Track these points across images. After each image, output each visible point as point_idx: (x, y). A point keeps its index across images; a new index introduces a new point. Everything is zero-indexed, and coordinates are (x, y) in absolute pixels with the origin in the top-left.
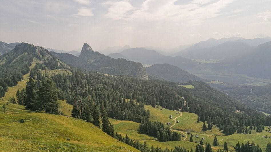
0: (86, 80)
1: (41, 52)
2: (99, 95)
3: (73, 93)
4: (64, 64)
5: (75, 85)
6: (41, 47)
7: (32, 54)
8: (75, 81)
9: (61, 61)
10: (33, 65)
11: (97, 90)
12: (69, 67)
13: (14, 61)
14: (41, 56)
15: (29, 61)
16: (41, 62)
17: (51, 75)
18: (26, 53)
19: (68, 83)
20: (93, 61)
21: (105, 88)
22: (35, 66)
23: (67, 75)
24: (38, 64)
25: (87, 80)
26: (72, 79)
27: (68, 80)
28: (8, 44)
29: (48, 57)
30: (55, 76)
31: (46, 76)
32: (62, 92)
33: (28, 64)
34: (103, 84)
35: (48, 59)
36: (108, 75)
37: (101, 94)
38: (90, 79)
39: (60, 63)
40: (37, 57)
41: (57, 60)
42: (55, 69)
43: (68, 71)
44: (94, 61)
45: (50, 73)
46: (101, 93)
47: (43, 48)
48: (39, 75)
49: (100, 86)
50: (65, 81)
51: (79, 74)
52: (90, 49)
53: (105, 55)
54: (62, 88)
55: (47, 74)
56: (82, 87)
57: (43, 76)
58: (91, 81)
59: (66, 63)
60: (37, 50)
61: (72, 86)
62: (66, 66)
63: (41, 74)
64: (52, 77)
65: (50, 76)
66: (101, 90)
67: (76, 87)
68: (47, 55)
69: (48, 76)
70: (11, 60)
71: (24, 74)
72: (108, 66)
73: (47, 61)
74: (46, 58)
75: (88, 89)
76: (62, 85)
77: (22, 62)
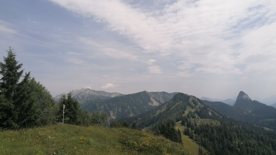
0: (235, 133)
1: (193, 101)
2: (251, 152)
3: (220, 145)
4: (215, 113)
5: (223, 137)
6: (194, 97)
7: (186, 103)
8: (223, 132)
9: (212, 110)
10: (186, 112)
11: (249, 146)
12: (221, 117)
13: (172, 109)
14: (193, 105)
15: (183, 109)
16: (193, 111)
17: (200, 124)
18: (181, 102)
19: (215, 134)
20: (250, 112)
21: (260, 145)
22: (187, 114)
23: (215, 126)
24: (190, 112)
25: (237, 132)
26: (219, 130)
27: (215, 131)
28: (170, 94)
29: (200, 106)
30: (203, 125)
31: (195, 125)
32: (209, 142)
33: (182, 112)
34: (258, 139)
35: (200, 108)
36: (268, 129)
37: (254, 152)
38: (241, 132)
39: (211, 112)
40: (190, 105)
41: (208, 109)
42: (204, 118)
43: (216, 121)
44: (252, 111)
45: (199, 121)
46: (254, 150)
47: (196, 97)
48: (189, 123)
49: (253, 142)
50: (213, 132)
51: (228, 126)
52: (247, 98)
53: (267, 104)
54: (209, 138)
55: (196, 122)
56: (231, 140)
57: (192, 124)
58: (241, 134)
59: (218, 113)
60: (191, 99)
61: (220, 138)
62: (217, 115)
63: (191, 122)
64: (200, 126)
65: (198, 124)
66: (253, 147)
67: (224, 139)
68: (199, 104)
69: (197, 124)
70: (170, 108)
71: (178, 121)
72: (271, 118)
73: (199, 110)
74: (198, 107)
75: (237, 143)
76: (209, 135)
77: (177, 110)
